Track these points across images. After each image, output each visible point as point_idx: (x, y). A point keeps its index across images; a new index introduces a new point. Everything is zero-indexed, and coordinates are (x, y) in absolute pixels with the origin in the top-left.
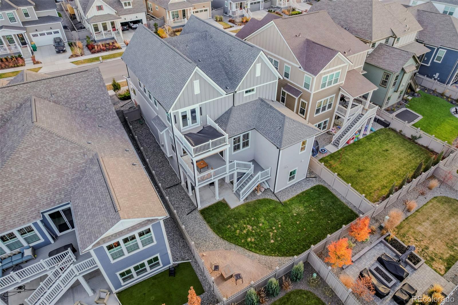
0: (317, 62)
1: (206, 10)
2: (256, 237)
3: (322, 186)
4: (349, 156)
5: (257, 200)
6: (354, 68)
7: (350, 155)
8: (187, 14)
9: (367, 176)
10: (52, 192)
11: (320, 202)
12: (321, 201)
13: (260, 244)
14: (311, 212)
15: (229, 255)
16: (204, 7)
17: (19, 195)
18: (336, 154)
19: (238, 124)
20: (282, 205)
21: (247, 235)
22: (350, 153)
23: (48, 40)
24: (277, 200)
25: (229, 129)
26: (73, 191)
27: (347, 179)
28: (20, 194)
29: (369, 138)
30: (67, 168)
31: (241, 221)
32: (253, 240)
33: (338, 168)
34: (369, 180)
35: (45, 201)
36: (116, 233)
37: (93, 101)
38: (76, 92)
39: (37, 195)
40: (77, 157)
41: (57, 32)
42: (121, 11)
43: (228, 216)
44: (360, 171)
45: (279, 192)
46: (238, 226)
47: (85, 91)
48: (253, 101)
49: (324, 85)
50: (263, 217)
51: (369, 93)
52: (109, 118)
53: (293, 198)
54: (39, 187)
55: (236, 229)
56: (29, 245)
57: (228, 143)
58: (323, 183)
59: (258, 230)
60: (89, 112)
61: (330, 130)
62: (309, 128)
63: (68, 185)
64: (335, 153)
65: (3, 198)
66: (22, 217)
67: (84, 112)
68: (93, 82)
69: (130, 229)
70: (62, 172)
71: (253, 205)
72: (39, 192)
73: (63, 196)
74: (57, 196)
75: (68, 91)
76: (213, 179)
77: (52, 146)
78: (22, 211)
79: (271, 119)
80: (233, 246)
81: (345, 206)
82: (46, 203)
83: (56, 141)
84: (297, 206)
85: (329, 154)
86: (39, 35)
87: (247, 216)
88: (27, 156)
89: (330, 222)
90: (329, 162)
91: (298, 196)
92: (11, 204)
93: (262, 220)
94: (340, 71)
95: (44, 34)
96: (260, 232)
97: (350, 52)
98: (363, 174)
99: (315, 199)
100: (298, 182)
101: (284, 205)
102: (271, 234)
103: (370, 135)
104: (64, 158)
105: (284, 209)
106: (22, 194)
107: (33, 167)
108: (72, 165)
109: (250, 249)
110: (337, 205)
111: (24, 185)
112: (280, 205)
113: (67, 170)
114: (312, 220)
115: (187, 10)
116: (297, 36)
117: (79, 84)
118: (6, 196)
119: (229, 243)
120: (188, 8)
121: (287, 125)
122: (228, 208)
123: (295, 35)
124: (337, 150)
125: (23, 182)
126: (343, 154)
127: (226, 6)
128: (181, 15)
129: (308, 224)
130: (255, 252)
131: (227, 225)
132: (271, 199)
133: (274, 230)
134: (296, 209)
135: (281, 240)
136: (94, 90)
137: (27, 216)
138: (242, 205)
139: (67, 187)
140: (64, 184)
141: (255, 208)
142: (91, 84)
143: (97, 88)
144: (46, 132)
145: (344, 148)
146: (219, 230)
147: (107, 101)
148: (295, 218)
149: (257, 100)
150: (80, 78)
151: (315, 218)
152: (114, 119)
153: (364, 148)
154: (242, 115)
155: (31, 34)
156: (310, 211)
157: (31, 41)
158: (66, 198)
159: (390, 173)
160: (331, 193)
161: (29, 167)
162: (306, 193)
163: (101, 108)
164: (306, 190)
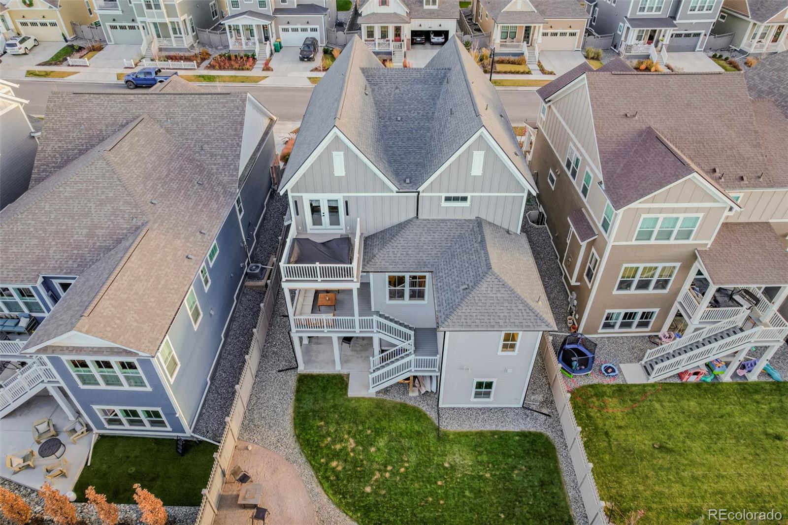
0: (638, 181)
1: (573, 34)
2: (347, 467)
3: (547, 439)
4: (662, 406)
5: (401, 404)
6: (770, 221)
7: (666, 404)
8: (533, 34)
9: (670, 468)
10: (67, 255)
11: (514, 468)
12: (519, 466)
13: (345, 482)
14: (481, 478)
15: (284, 470)
16: (570, 27)
17: (32, 243)
18: (634, 389)
19: (404, 253)
20: (436, 436)
21: (336, 455)
22: (670, 402)
23: (294, 39)
24: (436, 422)
25: (383, 255)
26: (91, 263)
27: (618, 450)
28: (34, 242)
29: (746, 390)
30: (103, 228)
31: (347, 426)
32: (340, 468)
33: (614, 419)
34: (669, 479)
35: (54, 262)
36: (74, 347)
37: (216, 141)
38: (200, 122)
39: (50, 251)
40: (123, 218)
41: (315, 30)
42: (417, 11)
43: (335, 406)
44: (662, 448)
45: (450, 409)
46: (336, 430)
47: (213, 124)
48: (460, 220)
49: (647, 235)
50: (386, 438)
51: (780, 287)
52: (225, 175)
53: (467, 432)
54: (58, 241)
55: (328, 434)
56: (31, 314)
57: (355, 280)
58: (554, 434)
59: (361, 457)
60: (202, 157)
61: (660, 334)
62: (528, 311)
63: (91, 252)
64: (635, 385)
65: (16, 240)
66: (19, 273)
67: (197, 155)
68: (229, 113)
69: (95, 350)
70: (95, 231)
71: (388, 408)
72: (54, 249)
73: (76, 265)
74: (70, 262)
75: (190, 117)
76: (326, 331)
77: (105, 190)
78: (23, 265)
79: (467, 265)
80: (302, 459)
81: (563, 504)
82: (52, 265)
83: (113, 185)
84: (462, 451)
85: (619, 381)
86: (290, 30)
87: (363, 423)
88: (70, 195)
89: (503, 516)
90: (606, 398)
91: (481, 434)
92: (18, 251)
93: (382, 443)
94: (701, 215)
95: (296, 30)
96: (362, 461)
97: (761, 180)
98: (663, 460)
99: (510, 456)
100: (502, 409)
101: (442, 437)
102: (377, 475)
103: (757, 384)
104: (109, 213)
105: (433, 444)
106: (36, 243)
107: (68, 212)
108: (111, 226)
109: (322, 482)
110: (547, 493)
111: (45, 231)
112: (435, 433)
113: (102, 231)
114: (471, 492)
115: (535, 27)
116: (626, 115)
117: (209, 111)
118: (20, 237)
119: (300, 450)
120: (537, 25)
121: (484, 289)
122: (344, 391)
123: (622, 113)
124: (645, 382)
125: (47, 227)
126: (652, 395)
127: (618, 32)
128: (521, 34)
129: (456, 495)
130: (325, 491)
131: (321, 419)
132: (425, 414)
133: (386, 471)
134: (457, 455)
135: (384, 496)
136: (225, 127)
137: (24, 273)
138: (370, 399)
139: (89, 255)
140: (87, 249)
141: (387, 416)
142: (225, 116)
143: (230, 124)
144: (110, 168)
145: (665, 387)
146: (302, 421)
147: (234, 148)
148: (442, 471)
149: (470, 220)
150: (214, 103)
151: (478, 493)
152: (230, 178)
153: (717, 406)
154: (423, 239)
155: (280, 27)
156: (481, 473)
157: (278, 37)
158: (78, 269)
159: (740, 492)
160: (556, 461)
161: (64, 210)
162: (503, 437)
163: (221, 156)
164: (506, 432)
